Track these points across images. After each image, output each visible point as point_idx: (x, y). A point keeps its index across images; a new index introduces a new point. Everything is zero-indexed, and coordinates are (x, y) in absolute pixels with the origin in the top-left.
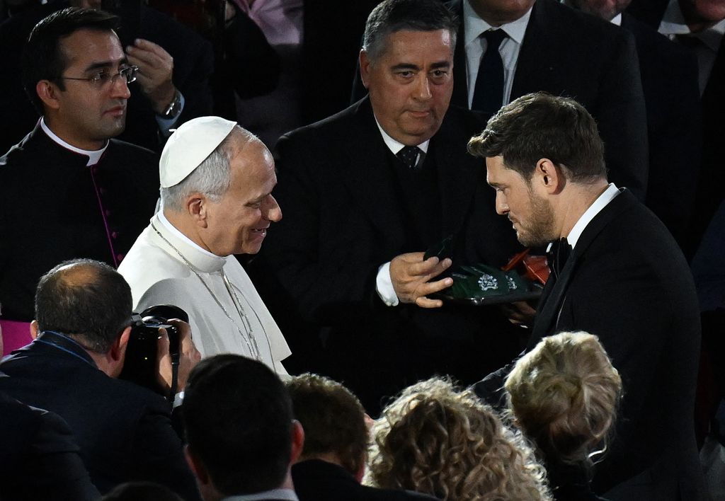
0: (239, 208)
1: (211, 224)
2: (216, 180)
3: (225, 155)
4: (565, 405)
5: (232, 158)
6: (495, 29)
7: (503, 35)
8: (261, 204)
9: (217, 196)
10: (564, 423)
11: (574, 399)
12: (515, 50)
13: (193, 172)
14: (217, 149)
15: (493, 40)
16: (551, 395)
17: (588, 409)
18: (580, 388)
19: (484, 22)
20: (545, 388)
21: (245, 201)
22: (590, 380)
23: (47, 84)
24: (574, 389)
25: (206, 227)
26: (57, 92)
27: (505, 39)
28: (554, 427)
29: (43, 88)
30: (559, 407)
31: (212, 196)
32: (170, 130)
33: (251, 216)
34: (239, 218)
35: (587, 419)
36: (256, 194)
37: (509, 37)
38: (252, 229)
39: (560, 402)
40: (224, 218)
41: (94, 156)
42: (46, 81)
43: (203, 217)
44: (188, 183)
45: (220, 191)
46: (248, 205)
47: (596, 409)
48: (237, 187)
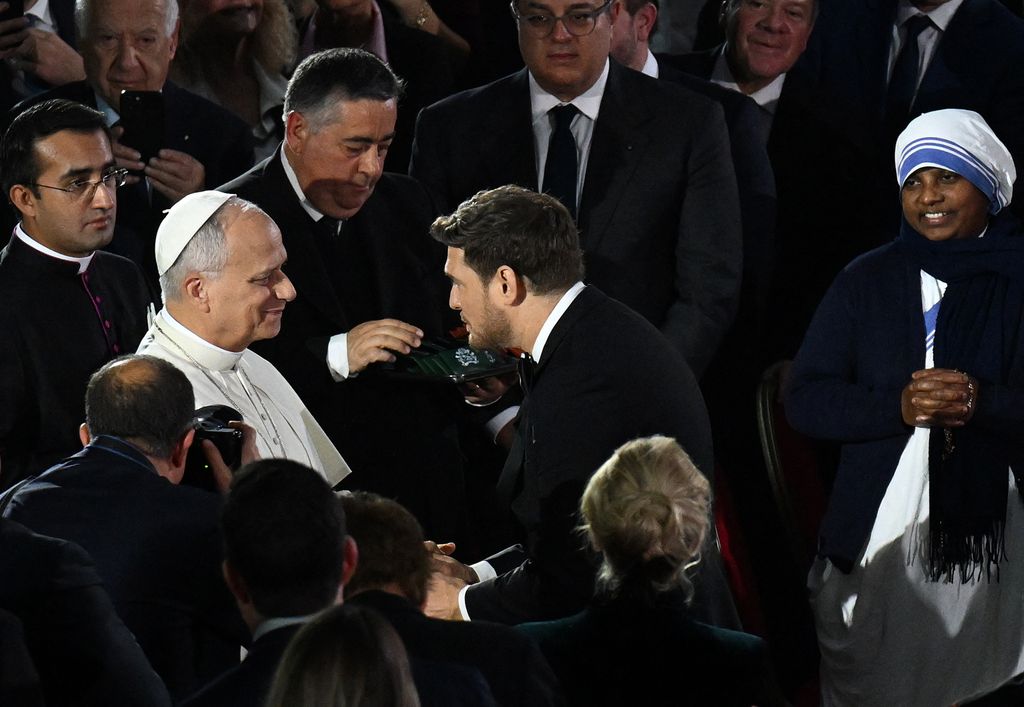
0: (243, 286)
1: (214, 306)
2: (212, 254)
3: (219, 225)
4: (656, 528)
5: (226, 228)
6: (566, 104)
7: (575, 111)
8: (270, 279)
9: (216, 274)
10: (658, 549)
11: (665, 521)
12: (588, 128)
13: (185, 247)
14: (210, 220)
15: (563, 117)
16: (639, 522)
17: (682, 531)
18: (669, 510)
19: (552, 97)
20: (631, 516)
21: (250, 275)
22: (678, 496)
23: (21, 190)
24: (661, 511)
25: (209, 311)
26: (32, 198)
27: (578, 115)
28: (647, 556)
29: (17, 193)
30: (651, 534)
31: (211, 274)
32: (164, 212)
33: (258, 294)
34: (244, 297)
35: (682, 541)
36: (261, 268)
37: (581, 113)
38: (263, 310)
39: (650, 528)
40: (227, 299)
41: (84, 263)
42: (20, 186)
43: (204, 300)
44: (182, 264)
45: (219, 268)
46: (252, 281)
47: (691, 527)
48: (237, 261)
